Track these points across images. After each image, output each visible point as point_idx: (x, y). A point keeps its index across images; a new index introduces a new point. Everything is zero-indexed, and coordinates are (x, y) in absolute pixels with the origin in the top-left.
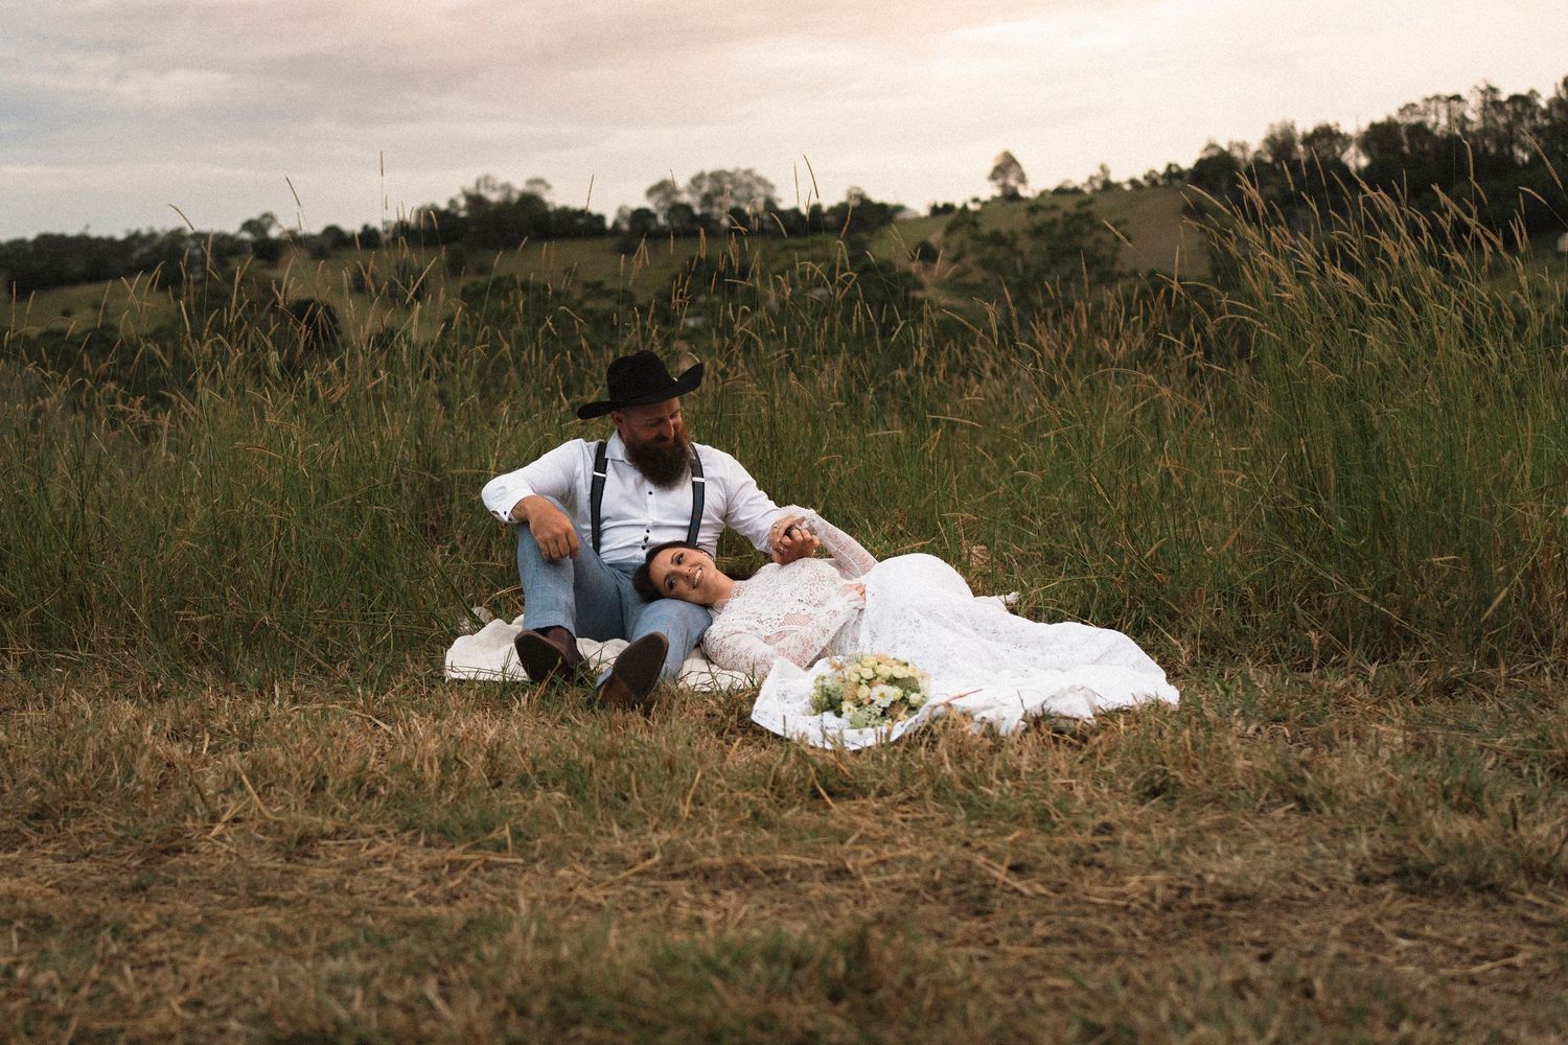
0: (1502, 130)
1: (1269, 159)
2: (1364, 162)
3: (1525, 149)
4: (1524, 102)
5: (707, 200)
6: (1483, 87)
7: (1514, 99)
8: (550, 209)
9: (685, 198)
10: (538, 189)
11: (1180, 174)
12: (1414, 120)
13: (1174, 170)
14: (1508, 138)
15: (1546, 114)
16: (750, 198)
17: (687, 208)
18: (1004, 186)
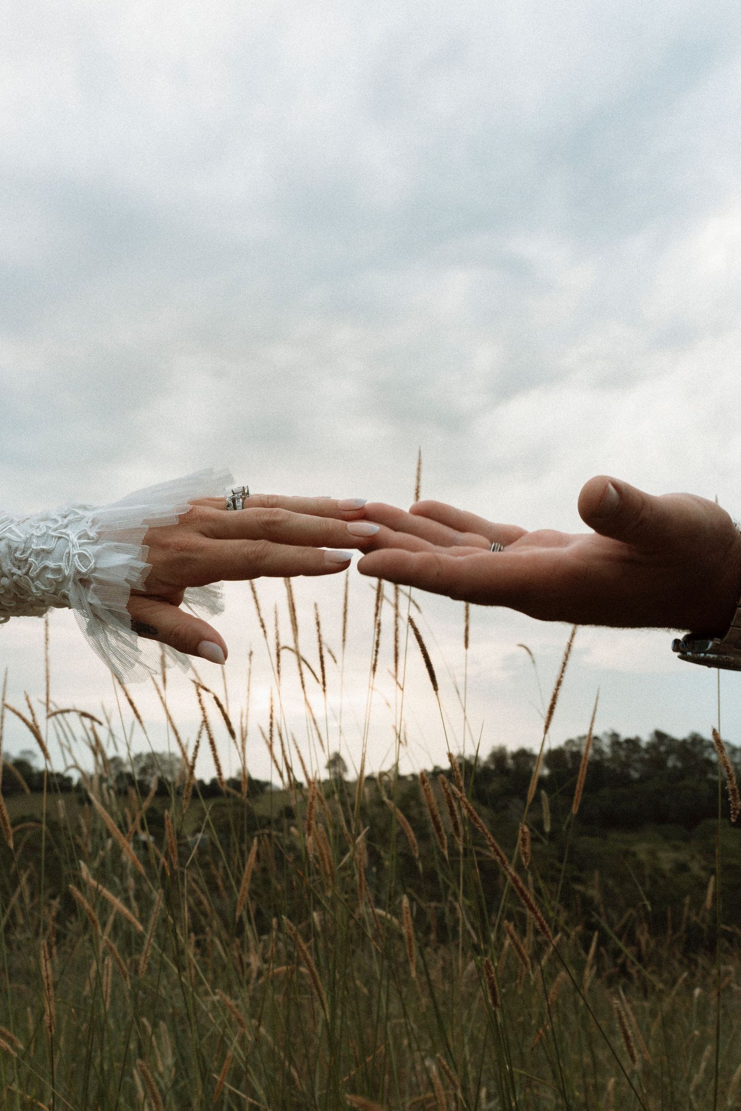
0: (623, 758)
1: (492, 767)
2: (546, 772)
3: (636, 770)
4: (633, 743)
5: (144, 771)
6: (610, 732)
7: (628, 741)
8: (35, 771)
9: (128, 769)
10: (28, 757)
11: (442, 772)
12: (574, 749)
13: (438, 770)
14: (626, 765)
15: (647, 751)
16: (171, 772)
17: (130, 776)
18: (335, 773)
